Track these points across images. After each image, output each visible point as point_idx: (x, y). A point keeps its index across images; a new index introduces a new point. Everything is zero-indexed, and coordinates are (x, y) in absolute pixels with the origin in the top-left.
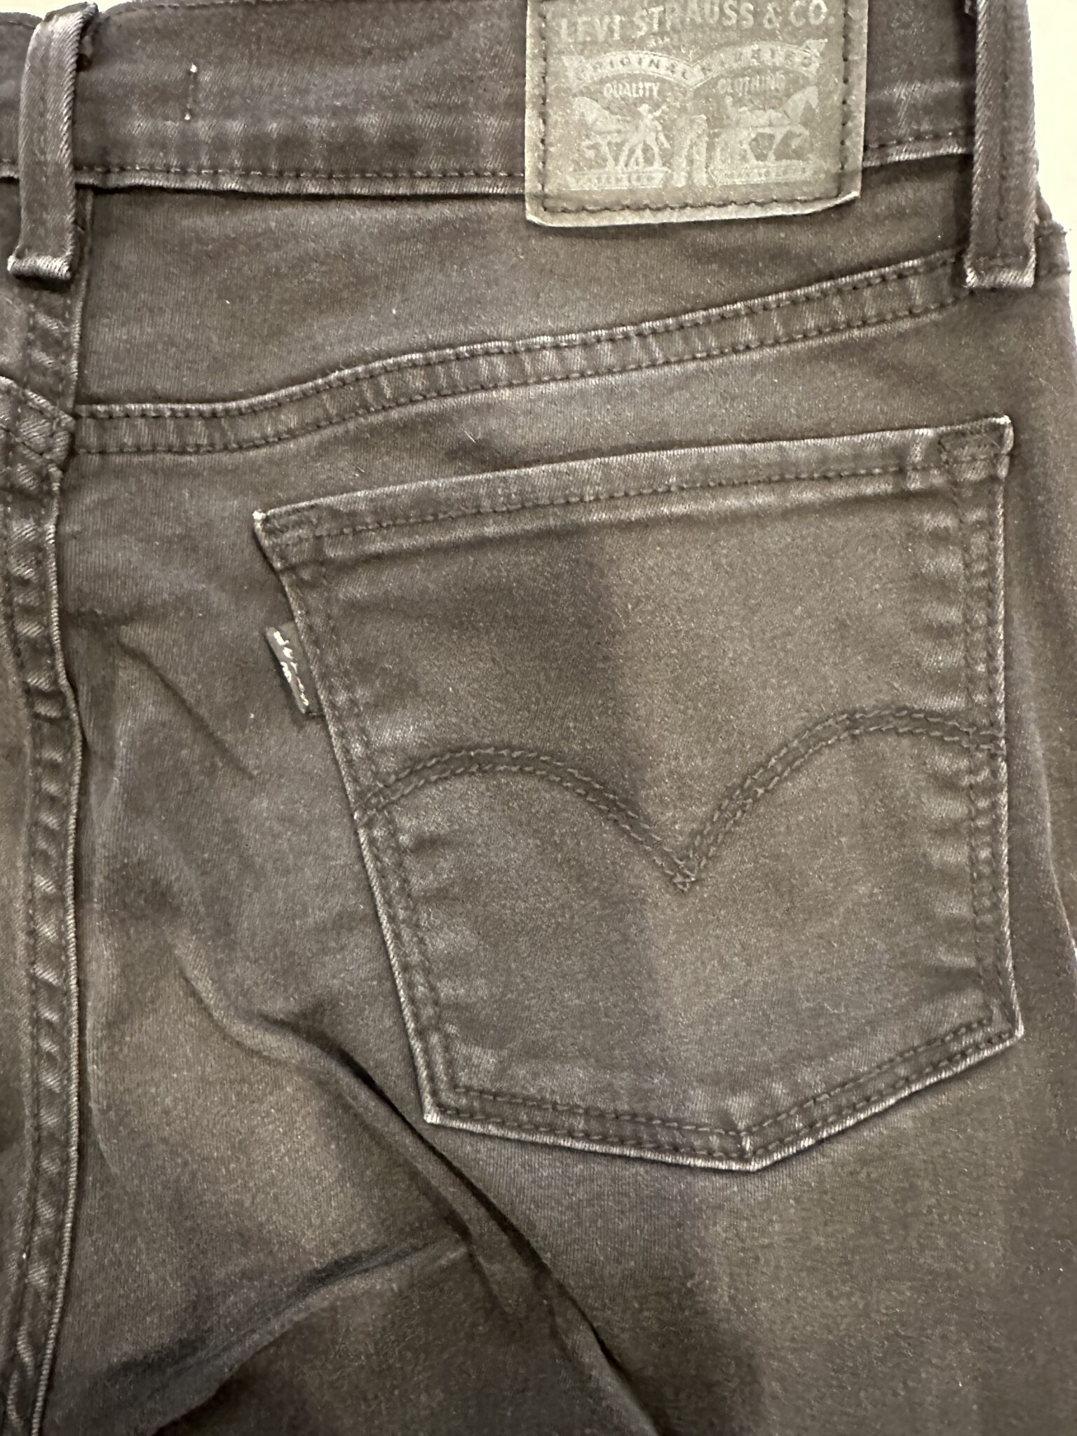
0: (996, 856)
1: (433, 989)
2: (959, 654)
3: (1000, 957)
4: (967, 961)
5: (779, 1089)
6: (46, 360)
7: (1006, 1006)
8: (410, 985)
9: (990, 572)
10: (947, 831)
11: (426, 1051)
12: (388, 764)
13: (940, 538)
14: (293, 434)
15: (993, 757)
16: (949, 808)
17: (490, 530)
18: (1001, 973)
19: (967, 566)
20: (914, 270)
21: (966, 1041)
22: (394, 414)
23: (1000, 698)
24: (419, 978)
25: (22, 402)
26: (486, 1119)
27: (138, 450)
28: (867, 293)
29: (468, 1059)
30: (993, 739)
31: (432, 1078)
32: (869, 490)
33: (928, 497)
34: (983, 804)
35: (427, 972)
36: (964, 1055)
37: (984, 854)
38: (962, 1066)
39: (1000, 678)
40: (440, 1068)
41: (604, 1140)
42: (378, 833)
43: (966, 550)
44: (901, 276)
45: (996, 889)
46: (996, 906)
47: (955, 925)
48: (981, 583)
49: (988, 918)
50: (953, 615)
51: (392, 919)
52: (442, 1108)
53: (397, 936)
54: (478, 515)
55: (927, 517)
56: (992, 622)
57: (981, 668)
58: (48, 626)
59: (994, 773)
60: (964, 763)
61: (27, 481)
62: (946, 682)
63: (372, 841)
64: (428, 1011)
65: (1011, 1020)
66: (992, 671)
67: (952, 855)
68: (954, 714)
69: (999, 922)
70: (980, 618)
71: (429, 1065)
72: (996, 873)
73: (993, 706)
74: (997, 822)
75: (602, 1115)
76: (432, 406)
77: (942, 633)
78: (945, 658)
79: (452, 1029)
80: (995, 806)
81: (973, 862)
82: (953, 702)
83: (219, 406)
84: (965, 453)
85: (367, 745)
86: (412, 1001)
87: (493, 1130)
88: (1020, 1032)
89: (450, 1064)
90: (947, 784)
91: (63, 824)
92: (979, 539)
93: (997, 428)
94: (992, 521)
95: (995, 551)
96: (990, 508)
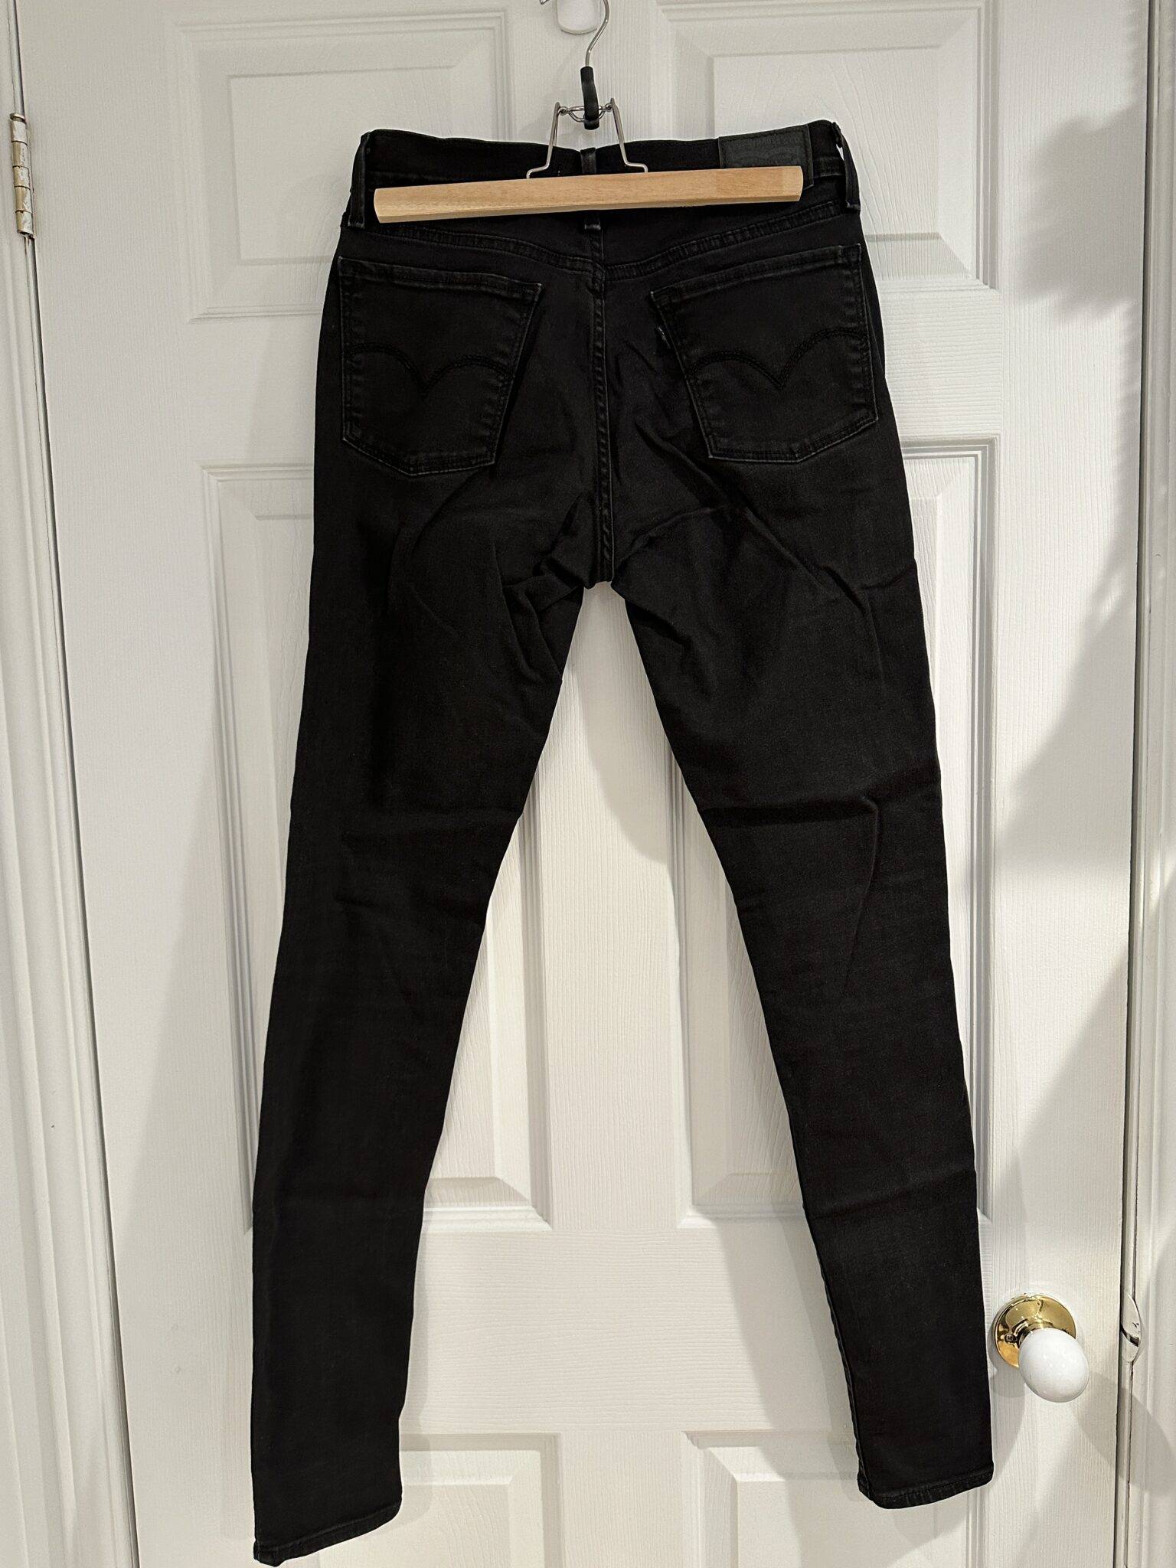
0: (869, 369)
1: (709, 423)
2: (855, 311)
3: (872, 399)
4: (862, 401)
5: (806, 441)
6: (598, 255)
7: (874, 412)
8: (703, 423)
9: (860, 287)
10: (856, 363)
11: (709, 440)
12: (694, 361)
13: (847, 278)
14: (660, 268)
15: (866, 340)
16: (856, 356)
17: (718, 288)
18: (872, 403)
19: (855, 285)
20: (832, 204)
21: (861, 422)
22: (689, 259)
23: (867, 322)
24: (706, 421)
25: (596, 266)
26: (726, 456)
27: (619, 279)
28: (819, 211)
29: (719, 441)
30: (866, 335)
31: (710, 447)
32: (828, 264)
33: (844, 266)
34: (865, 354)
35: (708, 420)
36: (861, 426)
37: (866, 369)
38: (860, 430)
39: (866, 317)
40: (712, 444)
41: (758, 459)
42: (692, 381)
43: (854, 281)
44: (828, 206)
45: (870, 379)
46: (870, 384)
47: (859, 391)
48: (858, 290)
49: (868, 388)
50: (853, 299)
51: (697, 406)
52: (713, 454)
53: (699, 410)
54: (714, 284)
55: (844, 271)
56: (862, 302)
57: (861, 314)
58: (603, 328)
59: (867, 344)
60: (859, 342)
61: (598, 288)
62: (852, 319)
63: (690, 384)
64: (708, 430)
65: (875, 417)
66: (864, 316)
67: (857, 370)
68: (855, 328)
69: (871, 389)
70: (860, 300)
71: (709, 444)
72: (870, 374)
73: (865, 325)
74: (869, 359)
75: (757, 453)
76: (700, 256)
77: (850, 305)
78: (851, 312)
79: (715, 434)
80: (868, 354)
81: (863, 371)
82: (855, 325)
83: (639, 263)
84: (851, 253)
85: (687, 356)
86: (704, 427)
87: (727, 459)
88: (877, 418)
89: (715, 443)
90: (855, 349)
91: (604, 388)
92: (856, 278)
93: (858, 246)
94: (859, 274)
95: (860, 282)
96: (859, 269)
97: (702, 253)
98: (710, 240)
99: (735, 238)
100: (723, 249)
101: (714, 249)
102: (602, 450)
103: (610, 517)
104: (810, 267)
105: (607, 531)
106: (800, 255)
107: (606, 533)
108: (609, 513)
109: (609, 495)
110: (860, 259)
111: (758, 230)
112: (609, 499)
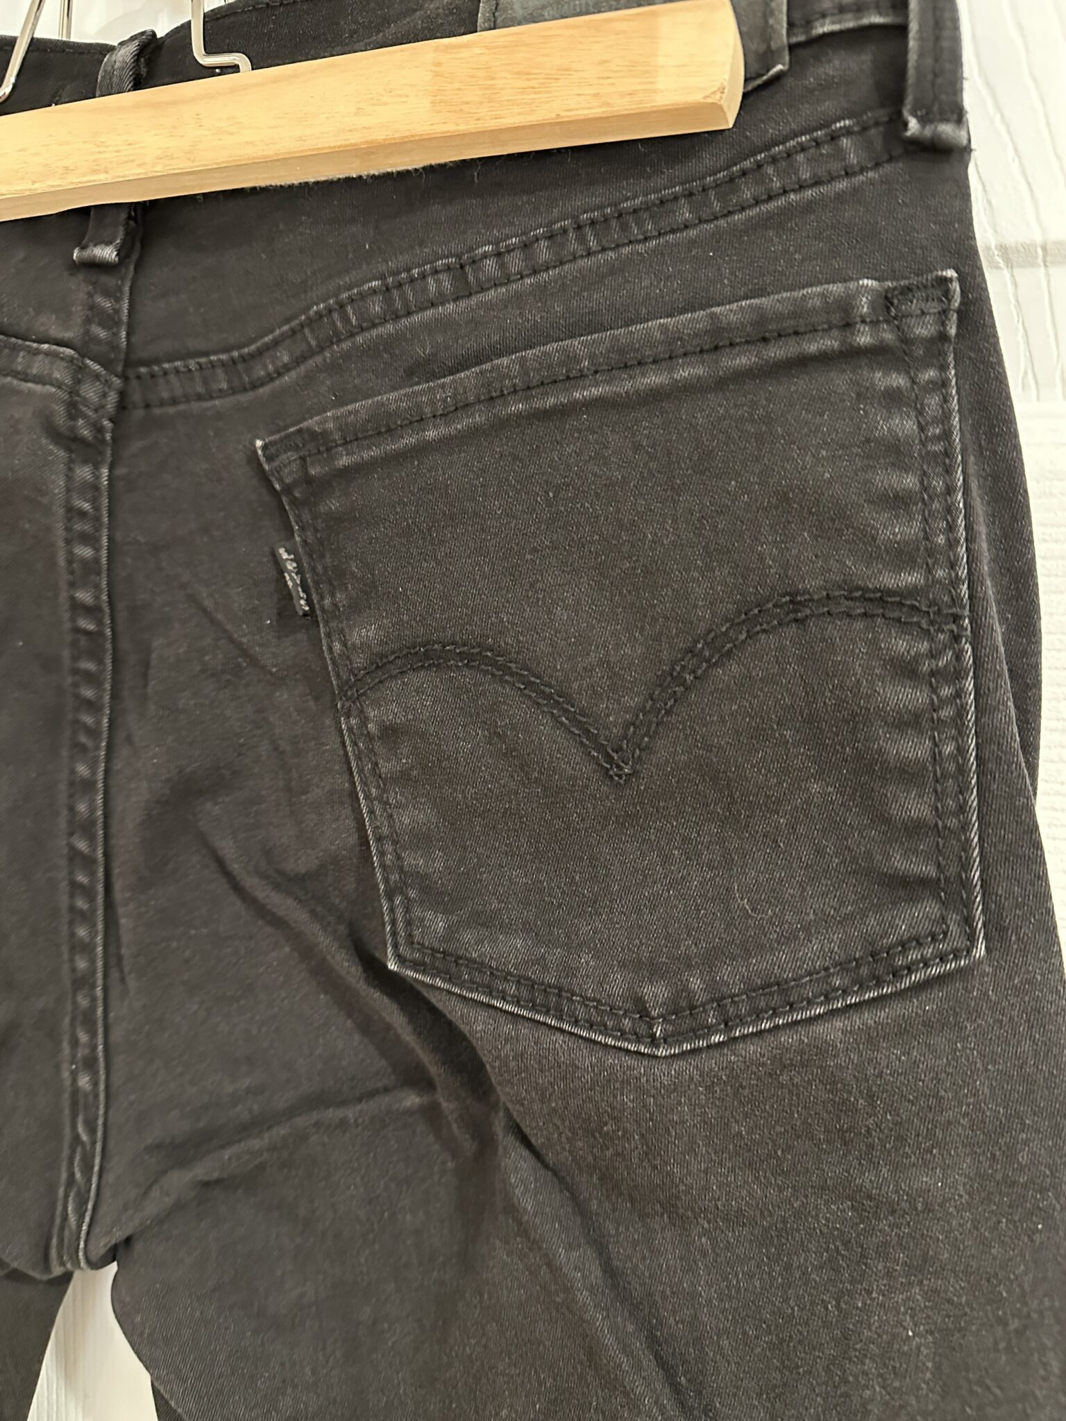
0: (961, 751)
1: (399, 857)
2: (916, 525)
3: (966, 866)
4: (930, 870)
5: (696, 983)
6: (102, 333)
7: (968, 921)
8: (382, 854)
9: (947, 435)
10: (909, 722)
11: (392, 910)
13: (893, 399)
14: (287, 368)
15: (956, 638)
16: (911, 696)
17: (431, 434)
18: (966, 884)
19: (922, 429)
20: (848, 132)
21: (913, 955)
22: (359, 339)
23: (962, 572)
24: (389, 848)
25: (82, 369)
26: (437, 974)
28: (800, 158)
29: (422, 920)
30: (956, 618)
31: (394, 934)
32: (814, 347)
33: (878, 355)
34: (946, 691)
35: (395, 843)
36: (910, 969)
37: (949, 749)
38: (906, 983)
39: (962, 551)
40: (400, 925)
41: (533, 1008)
43: (920, 413)
44: (834, 138)
45: (963, 789)
46: (962, 809)
47: (915, 829)
48: (938, 447)
49: (953, 822)
50: (910, 481)
52: (401, 959)
53: (371, 812)
54: (420, 421)
55: (878, 375)
56: (950, 490)
57: (941, 540)
58: (99, 550)
59: (959, 656)
60: (924, 647)
61: (86, 433)
62: (903, 556)
64: (394, 877)
65: (972, 938)
66: (952, 544)
67: (913, 748)
68: (913, 591)
69: (965, 827)
70: (938, 484)
71: (393, 922)
72: (962, 770)
73: (956, 582)
74: (961, 712)
75: (532, 985)
76: (390, 328)
77: (898, 502)
78: (903, 530)
79: (412, 894)
80: (959, 694)
81: (936, 757)
82: (911, 578)
83: (235, 354)
84: (914, 306)
86: (383, 866)
87: (439, 982)
88: (980, 950)
89: (409, 923)
90: (906, 670)
91: (99, 722)
92: (933, 401)
93: (945, 281)
94: (944, 384)
95: (947, 416)
96: (943, 368)
97: (397, 317)
98: (423, 276)
99: (502, 266)
100: (463, 304)
101: (433, 305)
102: (81, 904)
103: (96, 1096)
104: (742, 360)
105: (84, 1137)
106: (713, 316)
107: (83, 1144)
108: (95, 1084)
109: (93, 1034)
110: (953, 331)
111: (582, 240)
112: (94, 1048)
